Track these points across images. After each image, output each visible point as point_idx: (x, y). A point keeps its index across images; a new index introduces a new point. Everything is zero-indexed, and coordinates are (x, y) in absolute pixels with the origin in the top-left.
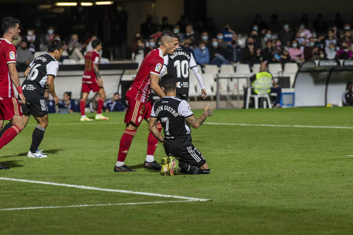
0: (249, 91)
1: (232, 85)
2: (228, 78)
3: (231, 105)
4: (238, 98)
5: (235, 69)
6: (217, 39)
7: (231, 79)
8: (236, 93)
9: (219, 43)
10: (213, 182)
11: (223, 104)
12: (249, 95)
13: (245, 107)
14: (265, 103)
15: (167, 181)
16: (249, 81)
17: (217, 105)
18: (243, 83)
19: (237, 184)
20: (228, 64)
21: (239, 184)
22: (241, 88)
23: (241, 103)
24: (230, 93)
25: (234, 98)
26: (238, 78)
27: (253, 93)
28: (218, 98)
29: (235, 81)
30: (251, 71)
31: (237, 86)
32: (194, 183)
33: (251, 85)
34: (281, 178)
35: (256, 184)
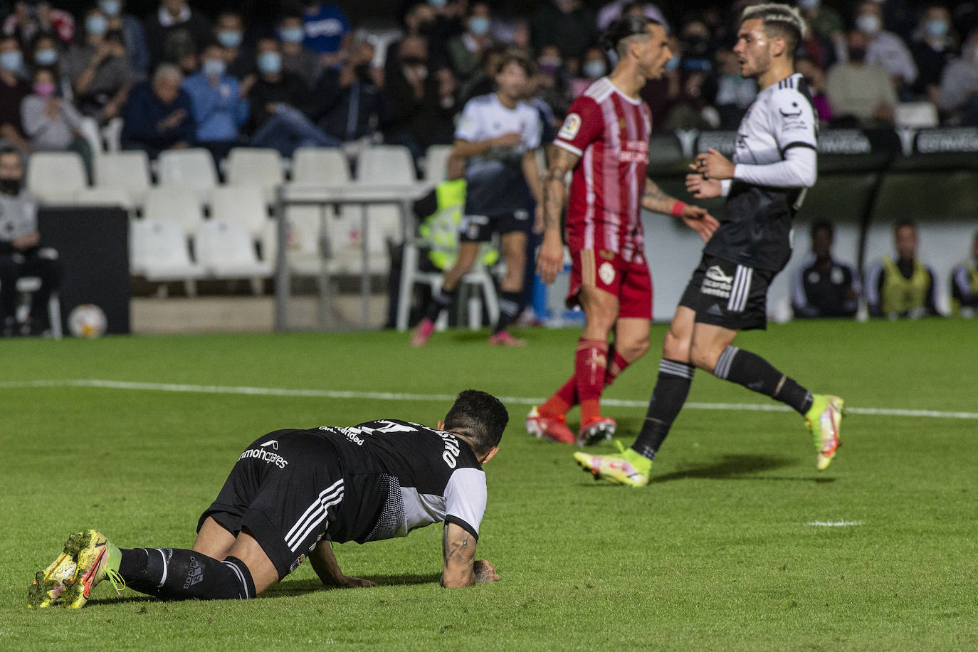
0: (411, 256)
1: (340, 231)
2: (322, 204)
3: (338, 315)
4: (366, 285)
5: (353, 167)
6: (280, 44)
7: (337, 207)
8: (355, 266)
9: (285, 57)
10: (262, 631)
11: (302, 311)
12: (410, 273)
13: (391, 323)
14: (475, 307)
15: (73, 630)
16: (411, 218)
17: (279, 313)
18: (386, 222)
19: (361, 641)
20: (322, 145)
21: (369, 642)
22: (376, 244)
23: (378, 306)
24: (333, 267)
25: (348, 284)
26: (365, 204)
27: (426, 264)
28: (284, 285)
29: (352, 214)
30: (420, 175)
31: (360, 236)
32: (181, 636)
33: (417, 234)
34: (541, 615)
35: (435, 639)
